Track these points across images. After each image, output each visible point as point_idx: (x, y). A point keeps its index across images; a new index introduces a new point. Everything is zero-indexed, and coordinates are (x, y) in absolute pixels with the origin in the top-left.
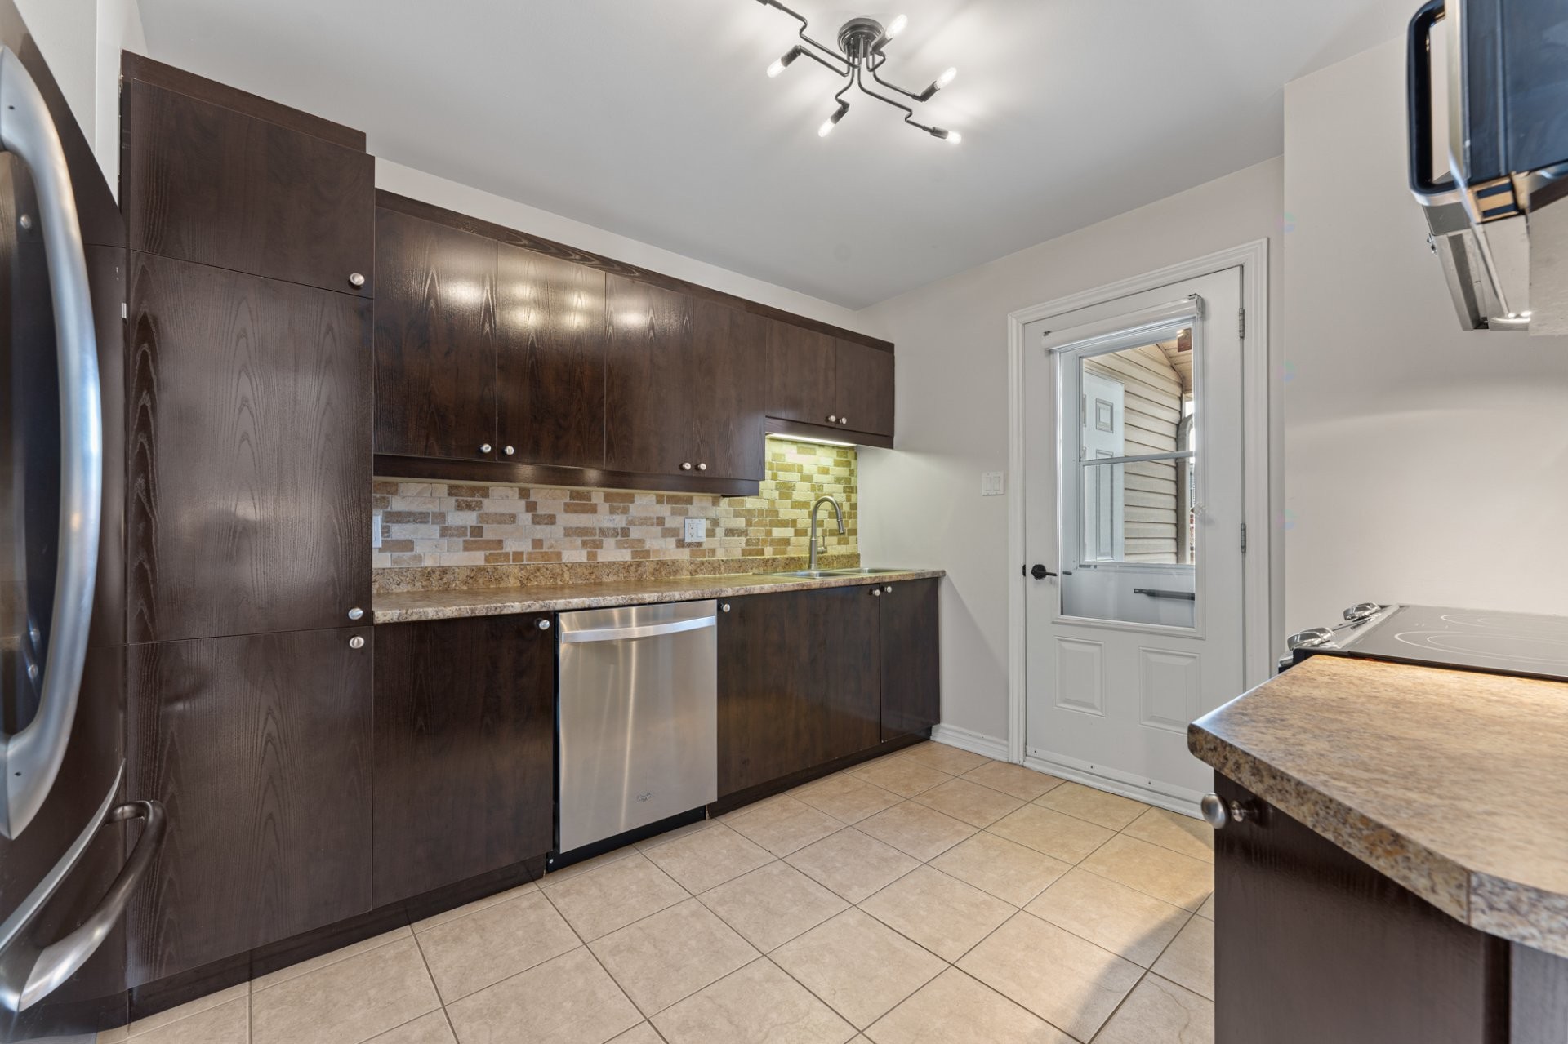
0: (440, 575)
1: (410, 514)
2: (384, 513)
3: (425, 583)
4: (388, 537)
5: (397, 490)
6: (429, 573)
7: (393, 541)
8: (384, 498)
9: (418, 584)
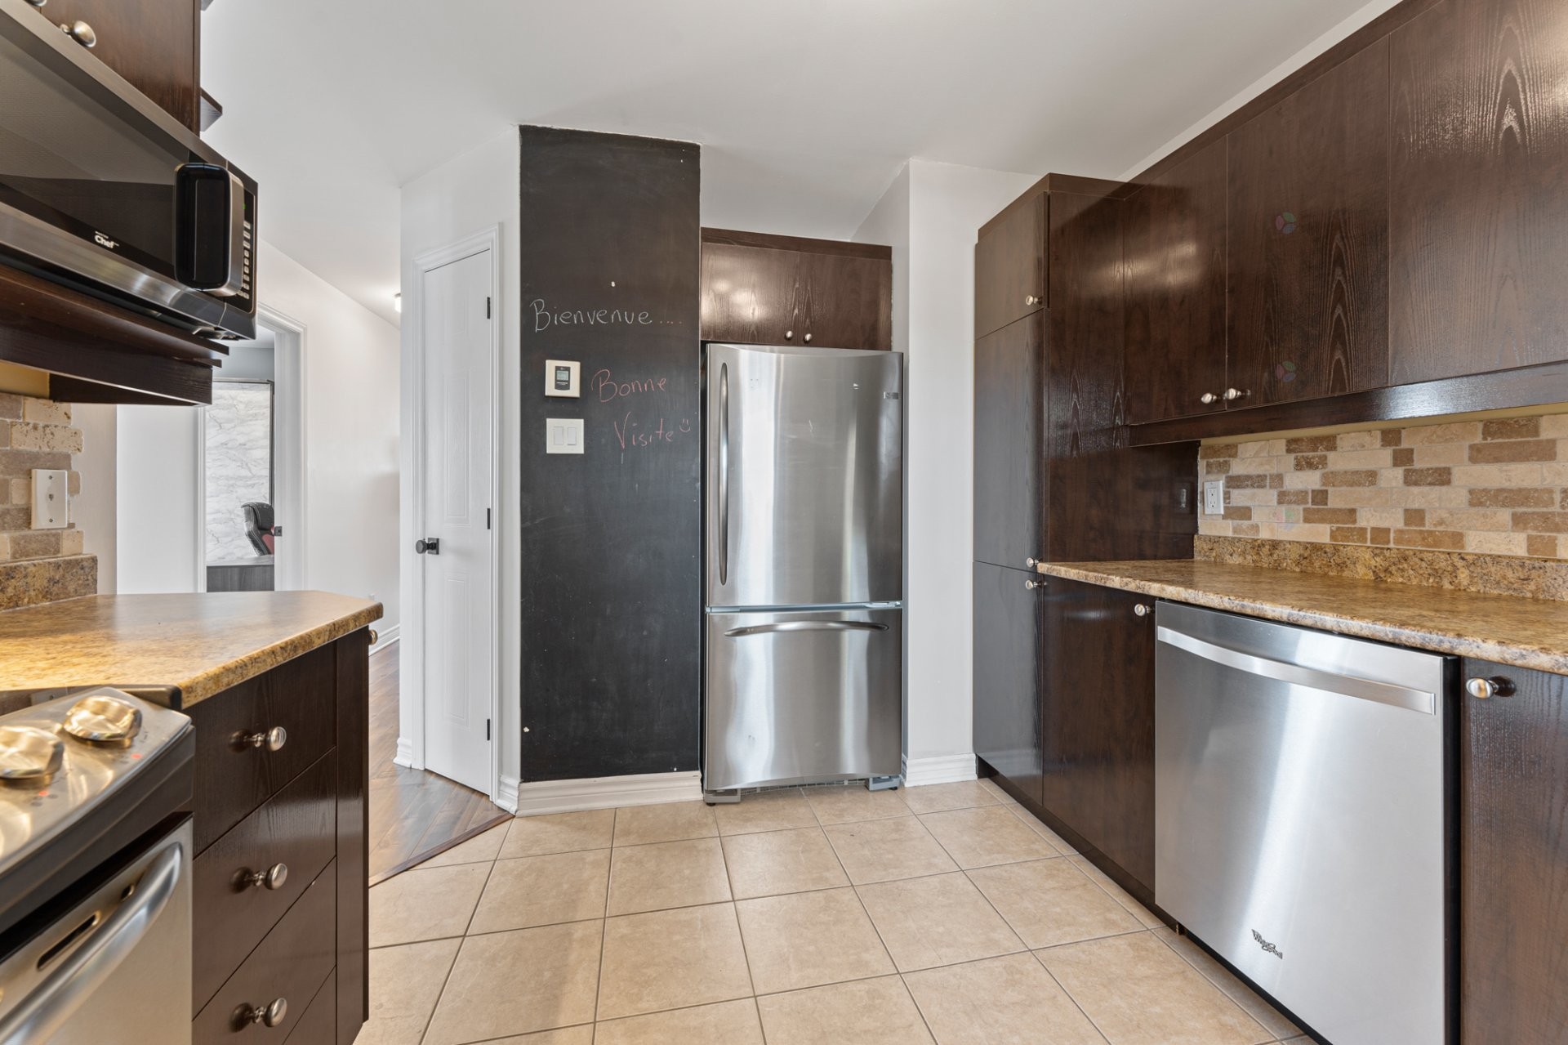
0: (1269, 550)
1: (1248, 477)
2: (1227, 477)
3: (1255, 557)
4: (1229, 503)
5: (1237, 452)
6: (1259, 546)
7: (1232, 507)
8: (1226, 462)
9: (1249, 557)
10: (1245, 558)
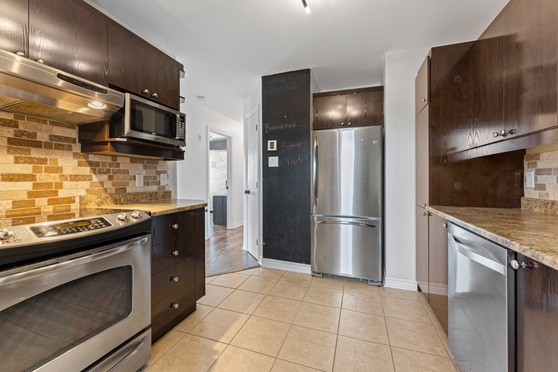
0: (551, 206)
1: (544, 170)
2: (536, 170)
3: (545, 209)
4: (537, 182)
5: (540, 157)
6: (547, 204)
7: (538, 184)
8: (535, 162)
9: (543, 209)
10: (541, 209)
